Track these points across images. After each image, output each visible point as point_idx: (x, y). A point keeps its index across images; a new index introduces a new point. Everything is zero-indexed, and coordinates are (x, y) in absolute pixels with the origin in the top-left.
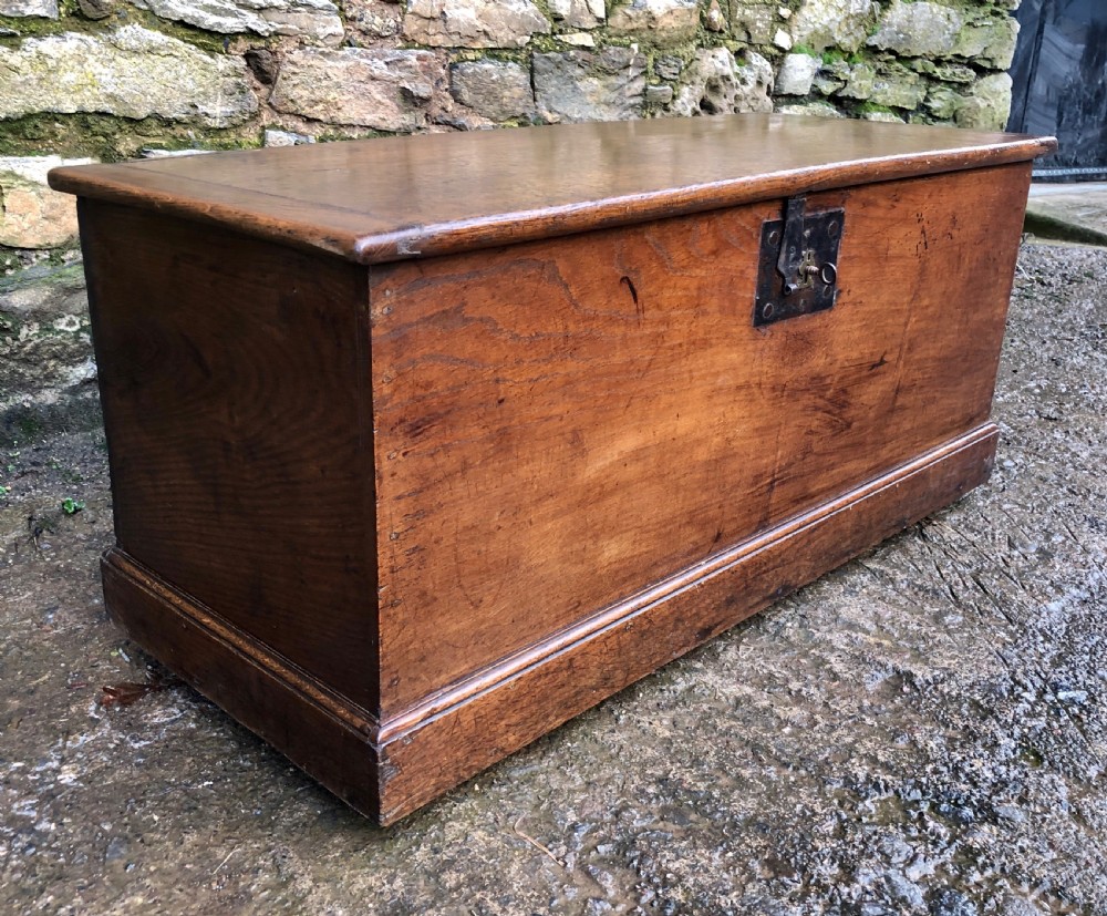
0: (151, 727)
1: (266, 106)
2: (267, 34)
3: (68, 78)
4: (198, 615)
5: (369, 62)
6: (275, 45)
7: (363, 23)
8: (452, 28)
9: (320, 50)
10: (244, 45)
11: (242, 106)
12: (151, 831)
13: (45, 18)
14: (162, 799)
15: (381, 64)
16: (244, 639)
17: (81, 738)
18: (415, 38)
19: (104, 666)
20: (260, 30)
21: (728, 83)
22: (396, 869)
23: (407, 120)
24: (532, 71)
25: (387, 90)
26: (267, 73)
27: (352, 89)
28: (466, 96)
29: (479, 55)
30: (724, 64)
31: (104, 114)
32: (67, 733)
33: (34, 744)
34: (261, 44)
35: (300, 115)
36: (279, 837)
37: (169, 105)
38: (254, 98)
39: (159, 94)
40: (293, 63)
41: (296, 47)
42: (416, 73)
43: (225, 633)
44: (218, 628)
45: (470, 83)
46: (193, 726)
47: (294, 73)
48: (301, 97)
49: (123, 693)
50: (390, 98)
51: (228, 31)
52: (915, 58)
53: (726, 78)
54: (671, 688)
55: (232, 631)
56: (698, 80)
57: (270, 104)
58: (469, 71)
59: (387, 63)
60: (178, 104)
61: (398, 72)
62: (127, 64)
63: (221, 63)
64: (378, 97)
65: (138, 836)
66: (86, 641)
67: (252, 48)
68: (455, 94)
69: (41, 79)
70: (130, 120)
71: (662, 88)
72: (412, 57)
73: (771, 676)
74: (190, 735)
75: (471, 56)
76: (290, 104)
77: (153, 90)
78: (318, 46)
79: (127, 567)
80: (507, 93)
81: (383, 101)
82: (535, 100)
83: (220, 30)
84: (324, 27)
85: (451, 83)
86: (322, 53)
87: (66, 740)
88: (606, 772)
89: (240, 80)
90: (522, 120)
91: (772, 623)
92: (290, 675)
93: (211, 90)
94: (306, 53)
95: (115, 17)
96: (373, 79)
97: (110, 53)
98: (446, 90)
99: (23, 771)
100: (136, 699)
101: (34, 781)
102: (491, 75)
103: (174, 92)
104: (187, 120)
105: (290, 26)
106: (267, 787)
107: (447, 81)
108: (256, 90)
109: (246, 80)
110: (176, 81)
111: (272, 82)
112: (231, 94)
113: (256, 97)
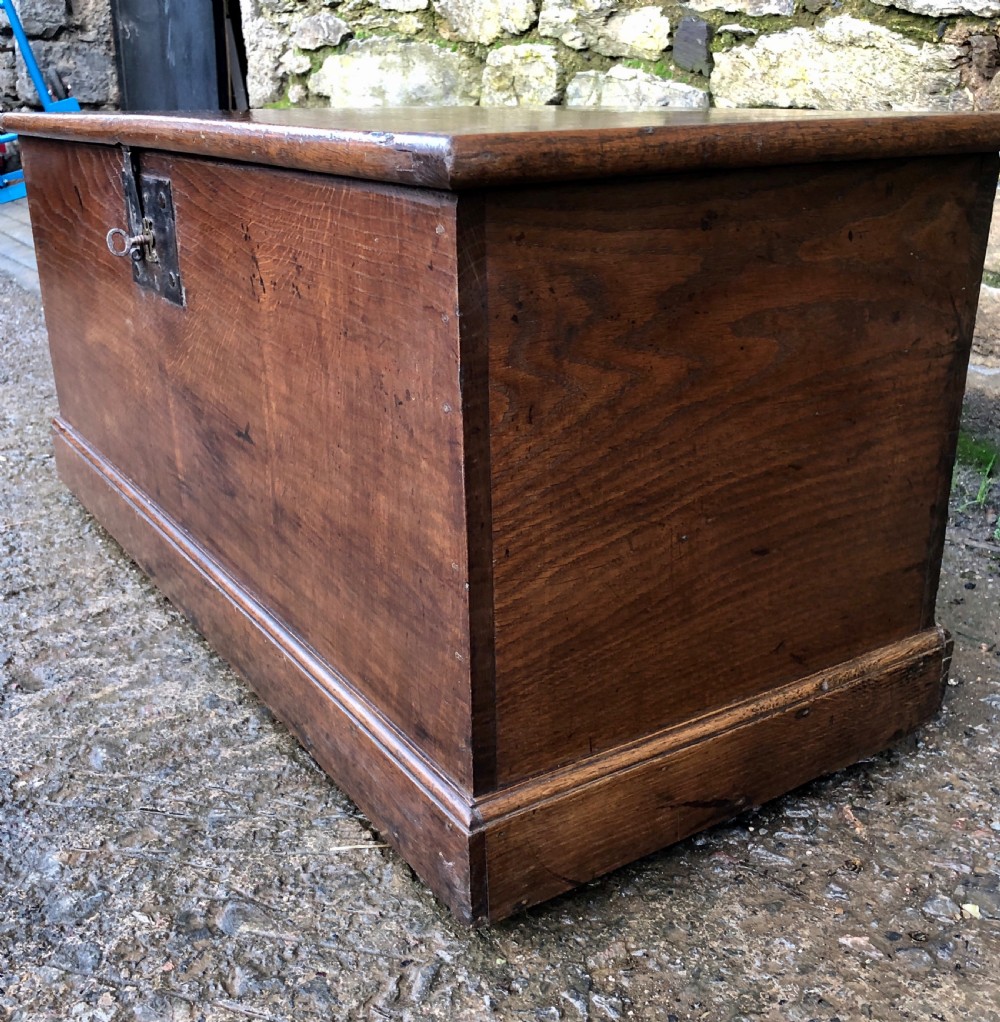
3: (784, 74)
10: (961, 28)
13: (777, 15)
20: (975, 9)
34: (980, 28)
37: (865, 104)
38: (972, 96)
39: (855, 91)
51: (936, 14)
60: (874, 101)
62: (832, 58)
63: (926, 54)
67: (970, 34)
69: (764, 74)
77: (850, 86)
83: (930, 14)
89: (943, 75)
93: (909, 87)
95: (829, 9)
97: (819, 46)
103: (871, 88)
108: (974, 88)
109: (955, 75)
110: (874, 77)
111: (989, 79)
112: (934, 93)
113: (971, 98)
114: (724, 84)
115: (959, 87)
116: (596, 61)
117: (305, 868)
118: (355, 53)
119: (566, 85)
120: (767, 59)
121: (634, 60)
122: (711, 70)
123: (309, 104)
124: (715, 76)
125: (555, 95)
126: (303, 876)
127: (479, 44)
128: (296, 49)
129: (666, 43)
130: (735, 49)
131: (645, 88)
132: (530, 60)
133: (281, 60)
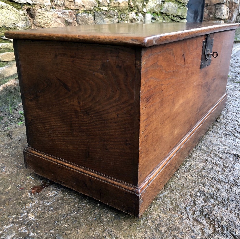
0: (50, 198)
1: (33, 24)
2: (32, 4)
4: (63, 163)
5: (57, 13)
6: (34, 7)
7: (55, 2)
8: (76, 5)
9: (45, 9)
10: (26, 7)
11: (27, 24)
12: (67, 230)
14: (65, 219)
15: (60, 13)
16: (82, 168)
17: (30, 205)
18: (68, 7)
19: (27, 182)
20: (30, 3)
21: (135, 20)
22: (145, 229)
24: (94, 16)
25: (62, 21)
26: (33, 15)
27: (53, 20)
28: (80, 22)
29: (82, 12)
30: (134, 16)
32: (25, 204)
33: (16, 209)
34: (30, 7)
35: (41, 27)
36: (106, 225)
37: (8, 24)
38: (30, 21)
39: (5, 20)
40: (39, 13)
41: (39, 8)
42: (69, 16)
43: (75, 167)
44: (72, 166)
45: (81, 19)
46: (62, 196)
47: (39, 15)
48: (41, 22)
49: (37, 189)
50: (63, 23)
51: (22, 3)
52: (169, 15)
53: (134, 19)
54: (185, 166)
55: (77, 166)
56: (129, 19)
57: (34, 24)
58: (81, 16)
59: (62, 13)
60: (10, 23)
61: (64, 16)
63: (21, 12)
64: (60, 22)
65: (63, 232)
66: (17, 175)
67: (28, 8)
68: (77, 22)
71: (122, 21)
72: (67, 12)
73: (207, 160)
74: (62, 199)
75: (80, 12)
76: (39, 24)
77: (3, 19)
78: (45, 8)
79: (34, 152)
80: (89, 22)
81: (61, 23)
82: (95, 23)
83: (20, 3)
84: (46, 3)
85: (76, 19)
86: (46, 10)
87: (26, 206)
88: (184, 191)
89: (26, 17)
91: (198, 147)
92: (102, 177)
93: (19, 19)
94: (42, 10)
96: (58, 17)
98: (75, 21)
99: (17, 218)
100: (41, 190)
101: (22, 221)
102: (86, 17)
103: (9, 20)
104: (12, 28)
105: (37, 2)
106: (94, 210)
107: (75, 18)
110: (9, 17)
112: (24, 21)
115: (28, 19)
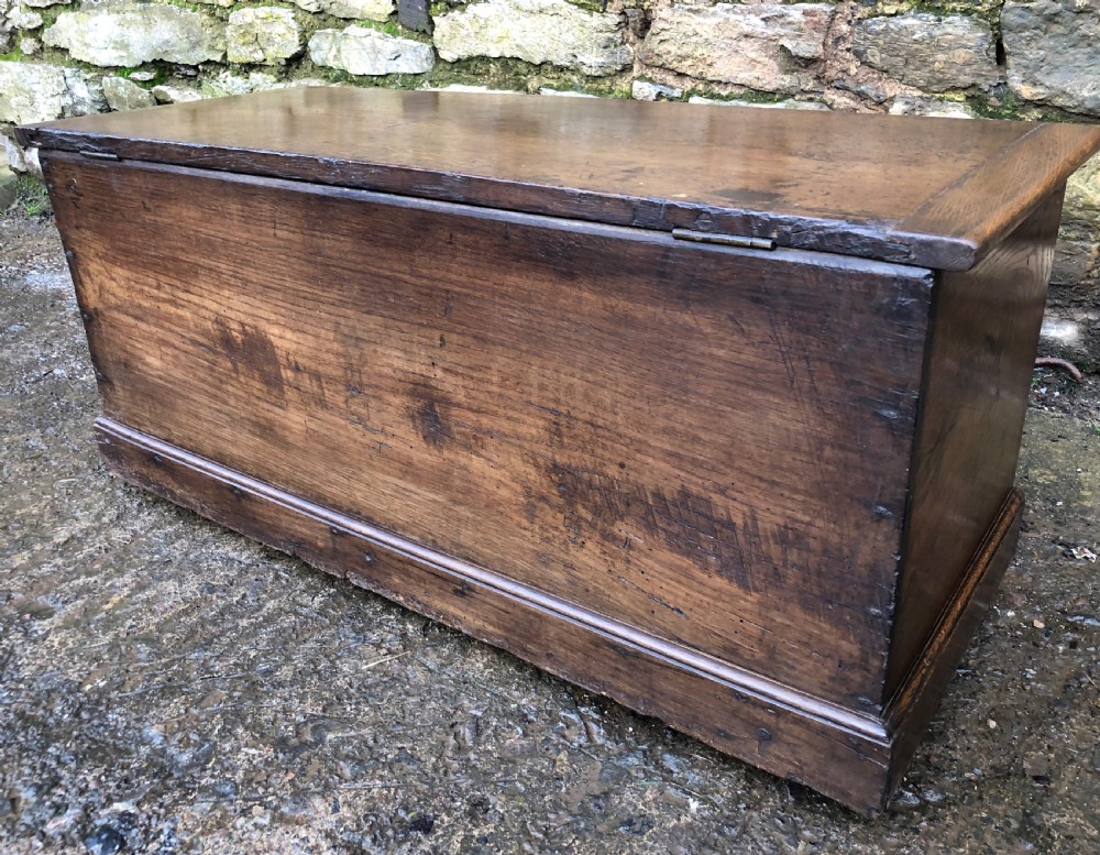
1: (637, 59)
3: (493, 32)
5: (743, 18)
6: (647, 4)
9: (690, 7)
10: (617, 4)
11: (615, 59)
15: (756, 20)
23: (787, 81)
24: (998, 27)
25: (765, 48)
27: (723, 46)
28: (875, 57)
29: (903, 7)
31: (518, 59)
34: (631, 2)
35: (668, 69)
37: (557, 55)
38: (629, 51)
39: (548, 46)
40: (664, 20)
41: (668, 6)
42: (800, 30)
45: (881, 42)
47: (666, 29)
48: (669, 52)
50: (769, 57)
58: (877, 28)
59: (763, 19)
60: (563, 53)
61: (777, 29)
62: (528, 22)
63: (596, 20)
64: (754, 55)
67: (625, 8)
68: (860, 55)
69: (476, 33)
70: (535, 66)
72: (796, 12)
75: (891, 8)
76: (655, 58)
78: (686, 4)
80: (941, 57)
81: (758, 60)
82: (1001, 67)
85: (853, 42)
86: (690, 10)
89: (611, 35)
90: (972, 92)
93: (588, 43)
94: (676, 10)
96: (749, 35)
97: (517, 13)
98: (848, 50)
102: (914, 33)
103: (560, 44)
104: (572, 67)
107: (851, 39)
108: (633, 44)
109: (619, 35)
110: (561, 36)
111: (643, 38)
112: (605, 47)
113: (632, 51)
114: (445, 40)
115: (622, 43)
116: (331, 21)
117: (351, 685)
118: (90, 11)
119: (307, 41)
120: (477, 21)
121: (366, 22)
122: (433, 30)
123: (45, 55)
124: (437, 34)
125: (299, 49)
126: (352, 691)
127: (218, 6)
128: (23, 6)
129: (393, 9)
130: (450, 14)
131: (379, 43)
132: (270, 20)
133: (8, 16)
